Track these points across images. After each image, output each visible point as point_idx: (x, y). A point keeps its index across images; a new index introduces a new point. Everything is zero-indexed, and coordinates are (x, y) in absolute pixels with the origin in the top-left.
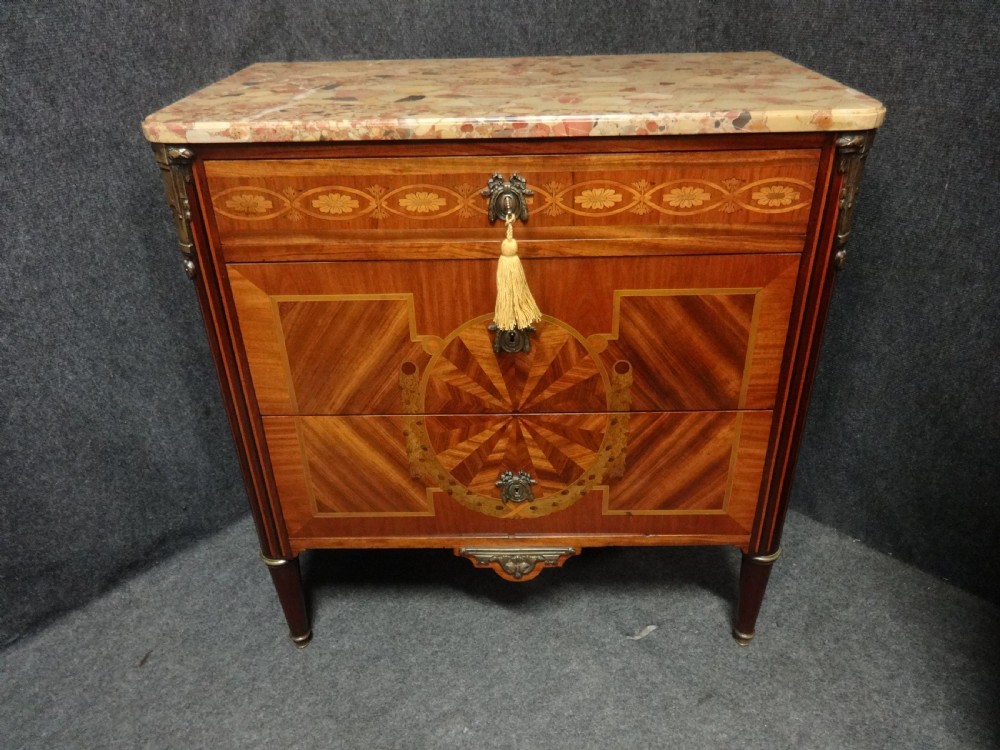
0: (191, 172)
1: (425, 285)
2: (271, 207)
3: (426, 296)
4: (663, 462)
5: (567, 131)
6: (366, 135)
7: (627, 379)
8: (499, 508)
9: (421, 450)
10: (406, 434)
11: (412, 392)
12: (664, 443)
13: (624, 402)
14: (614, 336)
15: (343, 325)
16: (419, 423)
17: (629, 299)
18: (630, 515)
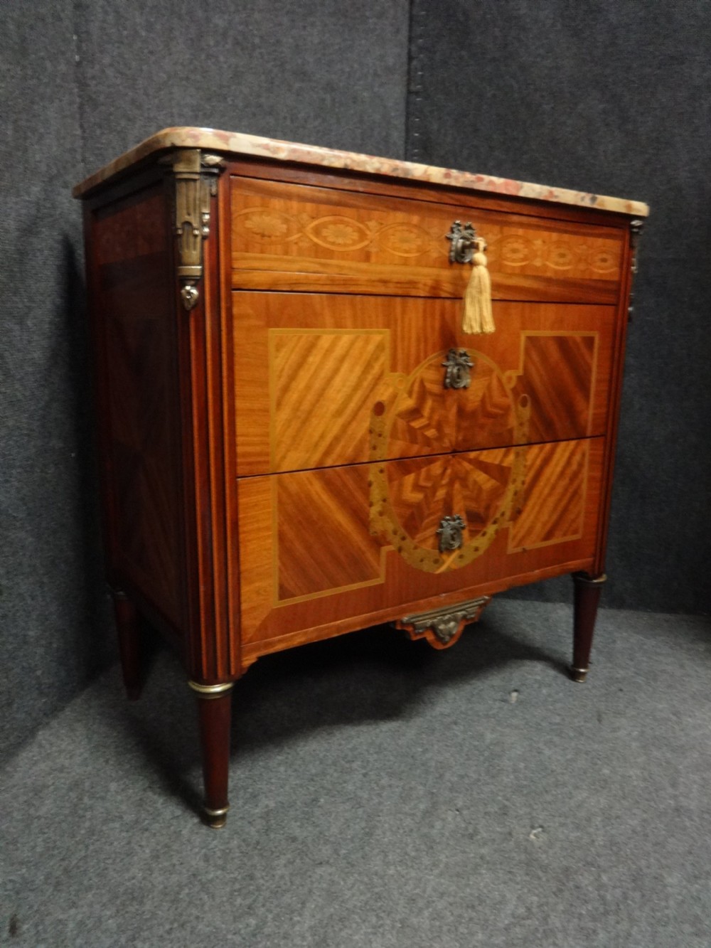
0: (217, 186)
1: (399, 322)
2: (285, 231)
3: (399, 333)
4: (546, 491)
5: (506, 189)
6: (378, 169)
7: (527, 412)
8: (436, 561)
9: (381, 503)
10: (370, 484)
11: (380, 435)
12: (548, 471)
13: (524, 435)
14: (521, 372)
15: (330, 364)
16: (382, 471)
17: (529, 338)
18: (524, 550)
